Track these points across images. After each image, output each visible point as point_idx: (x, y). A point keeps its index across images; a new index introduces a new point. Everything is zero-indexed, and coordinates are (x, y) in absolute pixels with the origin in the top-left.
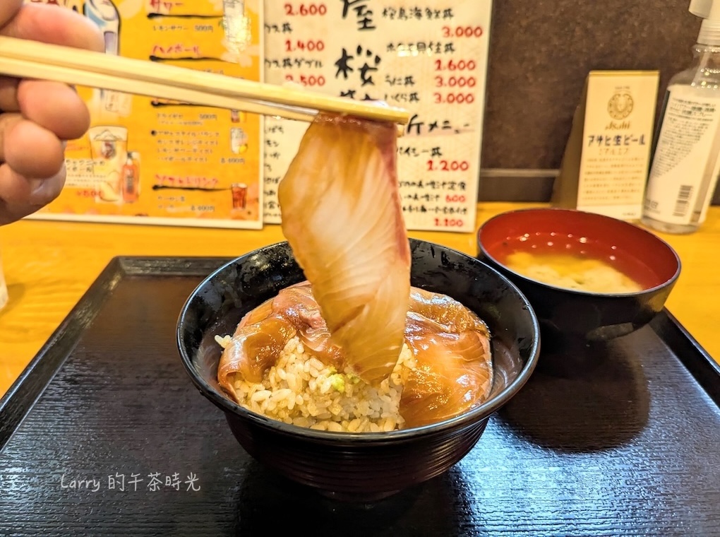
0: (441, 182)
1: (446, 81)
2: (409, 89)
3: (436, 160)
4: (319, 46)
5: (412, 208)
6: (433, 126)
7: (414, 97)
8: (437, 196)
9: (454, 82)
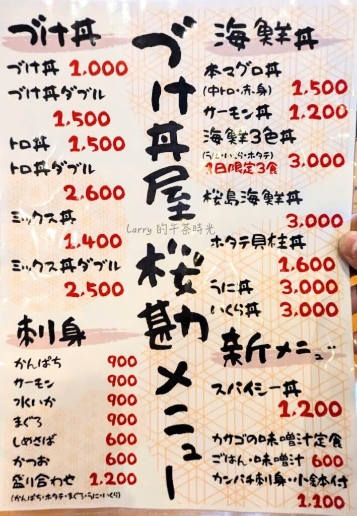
0: (303, 435)
1: (295, 286)
2: (246, 298)
3: (292, 400)
4: (115, 241)
5: (263, 477)
6: (283, 350)
7: (253, 309)
8: (299, 458)
9: (306, 287)
